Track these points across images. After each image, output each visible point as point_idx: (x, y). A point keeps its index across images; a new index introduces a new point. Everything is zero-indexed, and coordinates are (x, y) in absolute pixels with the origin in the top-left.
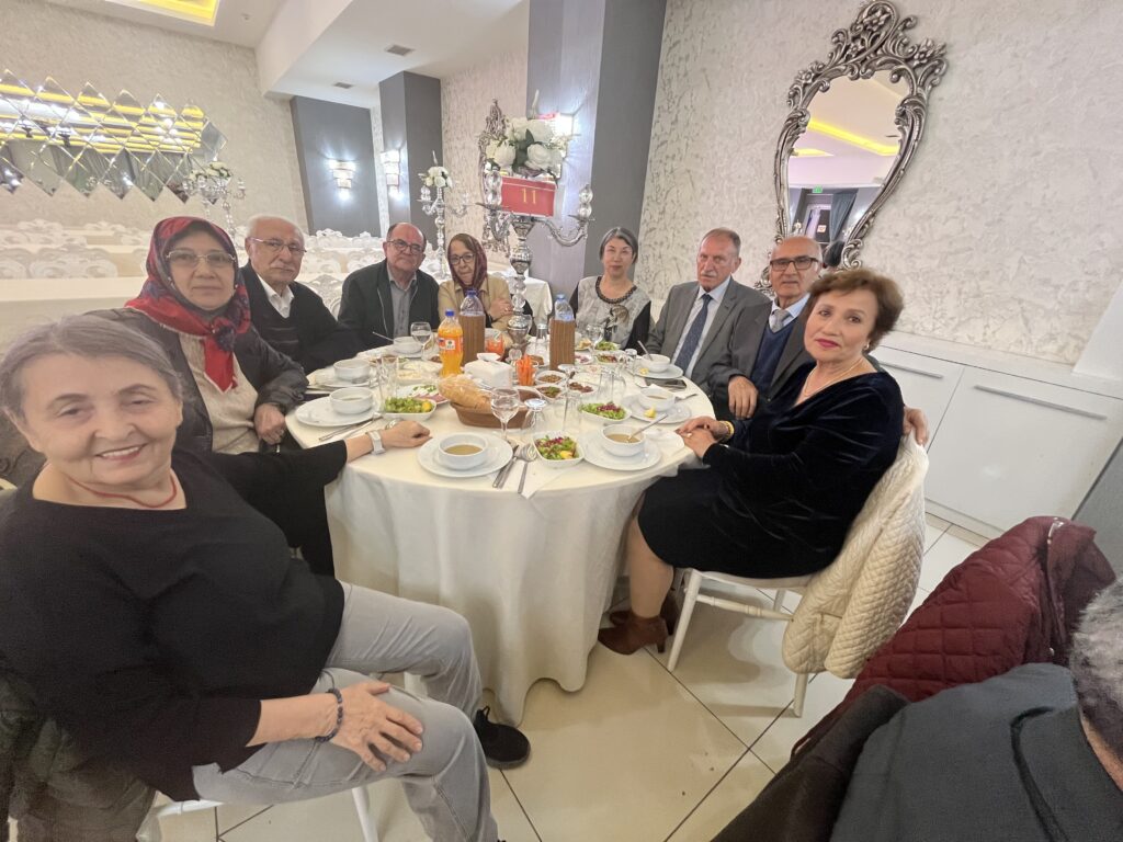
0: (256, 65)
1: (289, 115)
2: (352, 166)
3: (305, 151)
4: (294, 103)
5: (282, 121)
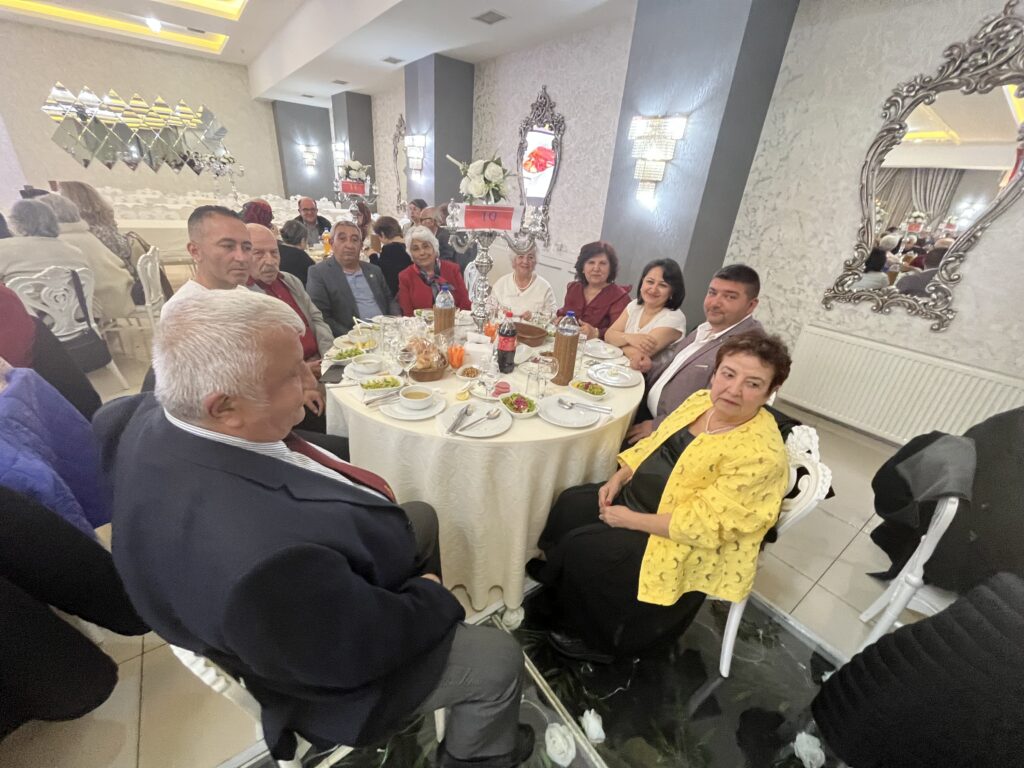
0: (248, 78)
1: (271, 112)
2: (316, 149)
3: (283, 139)
4: (274, 104)
5: (266, 118)
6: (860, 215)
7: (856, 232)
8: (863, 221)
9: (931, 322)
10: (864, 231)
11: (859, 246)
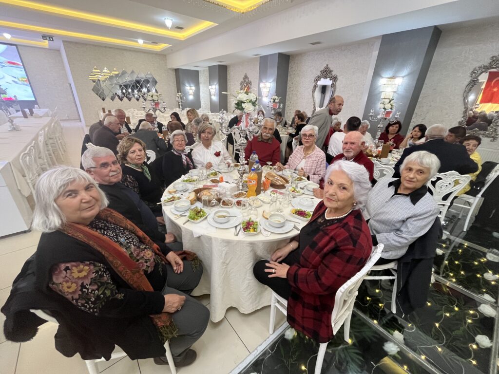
0: (166, 60)
1: (175, 73)
2: (194, 88)
3: (181, 84)
4: (177, 71)
5: (172, 76)
6: (464, 106)
7: (462, 112)
8: (465, 108)
9: (490, 139)
10: (465, 112)
11: (464, 117)
